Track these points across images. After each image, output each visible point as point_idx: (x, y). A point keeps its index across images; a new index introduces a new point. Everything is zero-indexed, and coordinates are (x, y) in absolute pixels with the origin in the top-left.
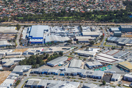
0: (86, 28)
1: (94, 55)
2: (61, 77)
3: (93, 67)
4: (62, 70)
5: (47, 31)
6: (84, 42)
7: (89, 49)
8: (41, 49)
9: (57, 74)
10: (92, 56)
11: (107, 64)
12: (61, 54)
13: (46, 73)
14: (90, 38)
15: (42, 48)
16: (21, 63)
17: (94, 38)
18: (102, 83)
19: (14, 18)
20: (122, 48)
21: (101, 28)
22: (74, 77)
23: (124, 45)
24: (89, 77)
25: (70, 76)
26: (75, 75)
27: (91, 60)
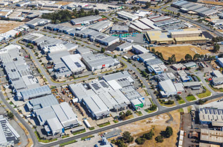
1: (133, 19)
3: (116, 31)
4: (77, 30)
7: (138, 12)
9: (67, 33)
10: (130, 20)
11: (136, 31)
12: (97, 13)
13: (57, 30)
15: (87, 4)
16: (45, 16)
18: (100, 49)
20: (179, 15)
22: (82, 39)
23: (186, 12)
24: (97, 41)
25: (77, 37)
26: (85, 37)
27: (123, 24)
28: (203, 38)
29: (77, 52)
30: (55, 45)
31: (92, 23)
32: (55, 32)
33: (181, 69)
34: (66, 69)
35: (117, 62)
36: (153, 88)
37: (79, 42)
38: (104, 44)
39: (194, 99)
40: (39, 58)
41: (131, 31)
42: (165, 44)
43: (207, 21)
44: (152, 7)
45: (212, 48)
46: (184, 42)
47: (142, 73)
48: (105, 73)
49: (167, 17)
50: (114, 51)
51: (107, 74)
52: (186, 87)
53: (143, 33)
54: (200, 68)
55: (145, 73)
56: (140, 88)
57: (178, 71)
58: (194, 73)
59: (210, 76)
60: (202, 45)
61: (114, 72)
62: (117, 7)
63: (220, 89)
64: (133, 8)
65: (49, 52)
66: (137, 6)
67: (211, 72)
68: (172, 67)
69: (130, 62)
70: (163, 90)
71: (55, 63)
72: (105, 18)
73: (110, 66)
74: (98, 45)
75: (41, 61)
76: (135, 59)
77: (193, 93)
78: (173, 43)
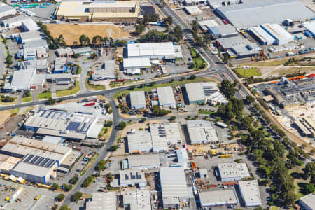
33: (67, 55)
36: (3, 79)
42: (77, 20)
45: (134, 30)
47: (8, 58)
52: (49, 81)
54: (94, 57)
57: (58, 59)
60: (129, 24)
63: (97, 86)
68: (57, 53)
69: (5, 42)
70: (10, 82)
76: (13, 39)
78: (87, 21)
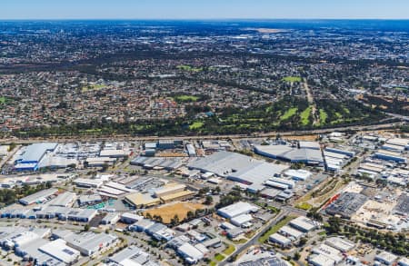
0: (110, 145)
1: (98, 185)
2: (28, 222)
3: (87, 203)
4: (35, 210)
5: (52, 150)
6: (95, 166)
7: (98, 176)
8: (24, 179)
9: (24, 217)
10: (95, 187)
11: (109, 197)
12: (49, 185)
13: (8, 216)
14: (108, 159)
15: (27, 177)
17: (113, 159)
18: (83, 228)
19: (15, 133)
20: (146, 172)
21: (133, 145)
22: (50, 220)
23: (151, 168)
24: (72, 219)
25: (42, 219)
26: (52, 217)
27: (89, 193)
28: (189, 192)
29: (54, 237)
30: (20, 235)
31: (49, 198)
32: (6, 219)
33: (189, 229)
34: (55, 261)
35: (115, 237)
36: (174, 258)
37: (47, 224)
38: (82, 220)
39: (223, 257)
40: (4, 257)
41: (104, 199)
42: (154, 206)
43: (179, 174)
44: (110, 168)
45: (204, 200)
46: (172, 200)
47: (150, 243)
48: (107, 254)
49: (134, 177)
50: (100, 226)
51: (111, 255)
52: (208, 247)
53: (120, 198)
54: (207, 224)
55: (154, 243)
56: (159, 261)
57: (189, 232)
58: (204, 230)
59: (222, 230)
60: (191, 199)
61: (117, 251)
62: (68, 174)
63: (240, 240)
64: (89, 174)
65: (16, 246)
66: (93, 170)
67: (220, 225)
68: (178, 229)
69: (128, 234)
70: (188, 256)
71: (34, 258)
72: (62, 190)
73: (108, 244)
74: (75, 223)
75: (10, 260)
76: (132, 230)
77: (217, 251)
78: (161, 204)
